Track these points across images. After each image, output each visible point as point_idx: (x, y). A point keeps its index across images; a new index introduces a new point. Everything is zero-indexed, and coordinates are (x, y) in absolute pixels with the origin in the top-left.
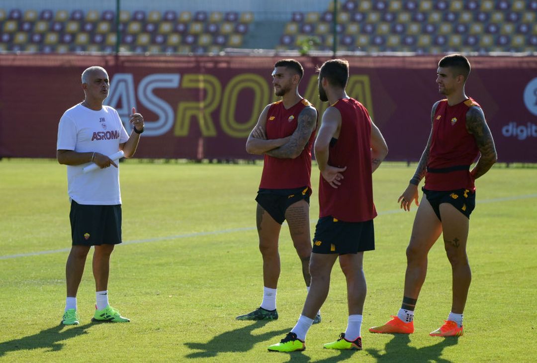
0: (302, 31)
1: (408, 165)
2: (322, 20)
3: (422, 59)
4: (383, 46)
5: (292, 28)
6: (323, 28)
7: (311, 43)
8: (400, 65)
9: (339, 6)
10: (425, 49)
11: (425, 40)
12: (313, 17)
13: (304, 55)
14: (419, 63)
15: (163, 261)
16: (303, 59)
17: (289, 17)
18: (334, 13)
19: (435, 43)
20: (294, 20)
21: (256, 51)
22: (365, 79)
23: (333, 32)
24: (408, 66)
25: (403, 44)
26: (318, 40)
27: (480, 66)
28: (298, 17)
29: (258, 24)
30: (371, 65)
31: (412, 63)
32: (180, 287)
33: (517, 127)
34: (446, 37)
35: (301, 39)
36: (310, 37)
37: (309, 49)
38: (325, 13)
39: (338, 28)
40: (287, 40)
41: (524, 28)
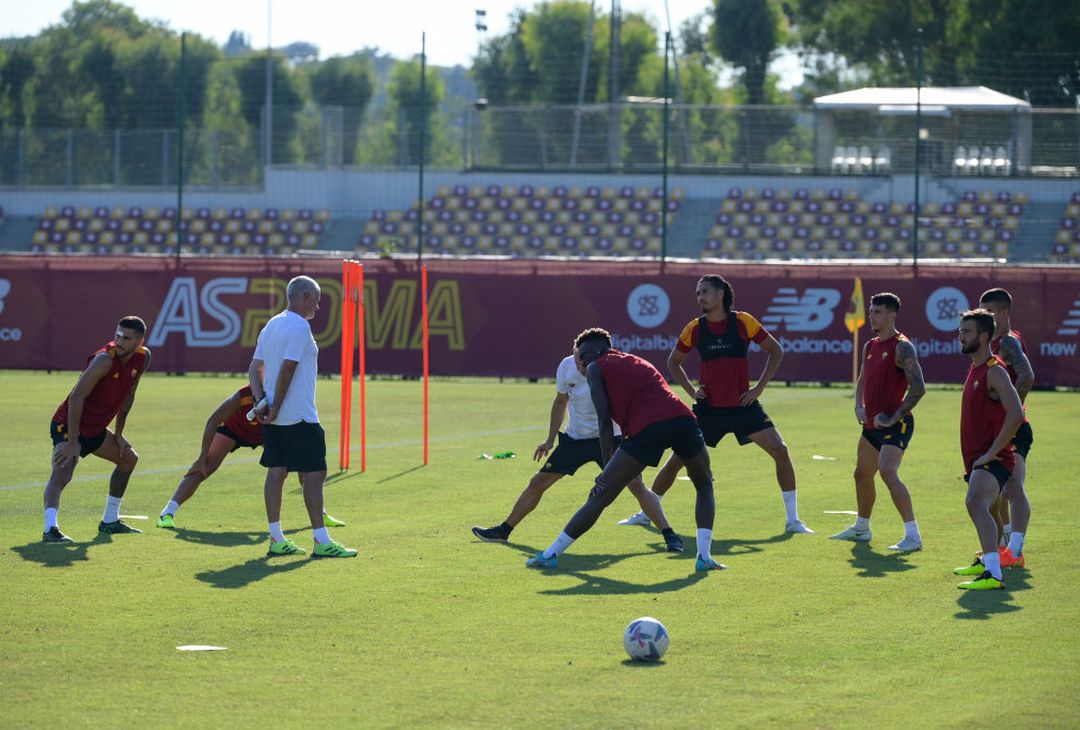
0: (383, 231)
1: (501, 381)
2: (406, 218)
3: (517, 264)
4: (473, 248)
5: (373, 227)
6: (406, 228)
7: (393, 244)
8: (492, 271)
9: (424, 204)
10: (519, 252)
11: (519, 242)
12: (395, 216)
13: (387, 258)
14: (514, 268)
15: (228, 487)
16: (384, 262)
17: (370, 215)
18: (420, 212)
19: (530, 245)
20: (374, 219)
21: (332, 252)
22: (454, 285)
23: (418, 232)
24: (502, 272)
25: (495, 247)
26: (401, 241)
27: (581, 273)
28: (379, 215)
29: (335, 223)
30: (461, 270)
31: (506, 268)
32: (245, 518)
33: (620, 338)
34: (542, 240)
35: (382, 240)
36: (393, 238)
37: (392, 251)
38: (409, 212)
39: (424, 228)
40: (367, 240)
41: (626, 231)
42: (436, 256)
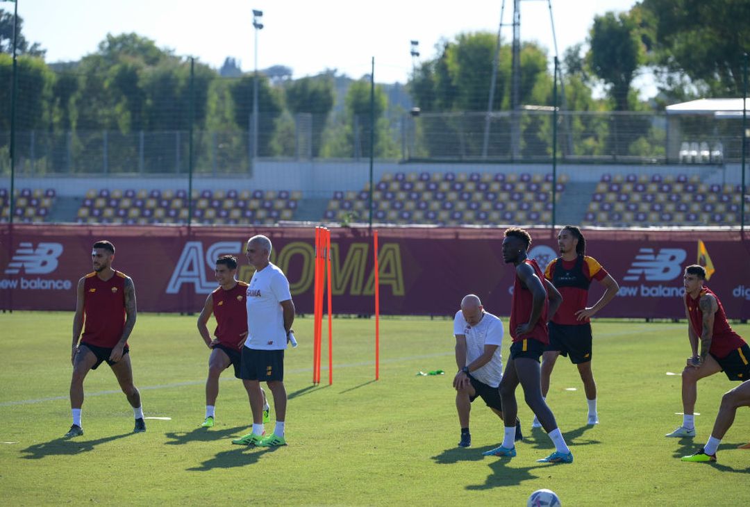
0: (342, 207)
1: (432, 319)
2: (359, 198)
3: (443, 231)
4: (410, 220)
5: (334, 205)
6: (360, 205)
7: (351, 216)
8: (425, 236)
9: (374, 187)
10: (444, 222)
11: (444, 215)
12: (351, 196)
13: (346, 227)
14: (441, 234)
16: (343, 230)
17: (332, 194)
18: (370, 193)
19: (452, 218)
20: (335, 198)
21: (304, 223)
22: (396, 247)
23: (369, 207)
24: (432, 237)
25: (426, 219)
26: (356, 214)
27: (492, 237)
28: (339, 195)
29: (306, 201)
30: (402, 236)
31: (435, 234)
34: (462, 213)
35: (341, 214)
36: (350, 212)
37: (349, 222)
38: (362, 192)
39: (373, 205)
40: (330, 214)
41: (525, 206)
42: (383, 225)
